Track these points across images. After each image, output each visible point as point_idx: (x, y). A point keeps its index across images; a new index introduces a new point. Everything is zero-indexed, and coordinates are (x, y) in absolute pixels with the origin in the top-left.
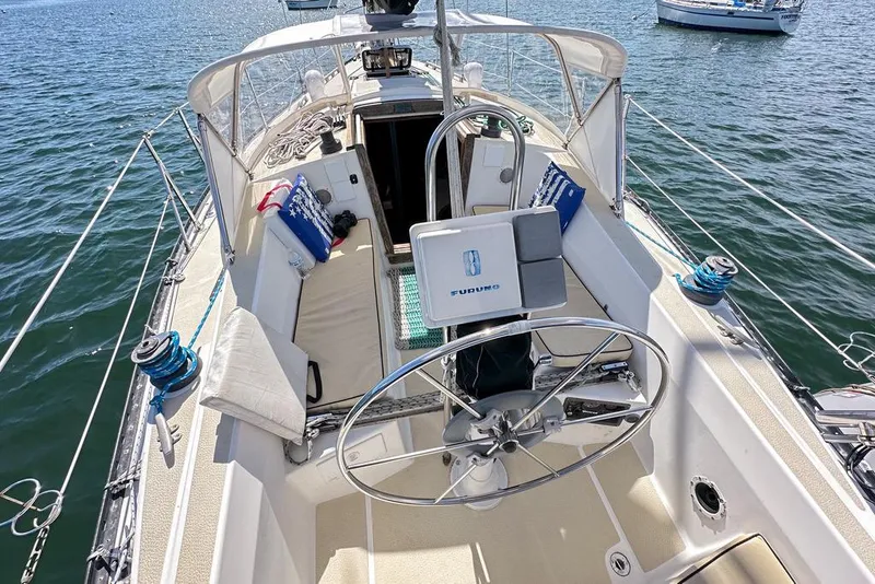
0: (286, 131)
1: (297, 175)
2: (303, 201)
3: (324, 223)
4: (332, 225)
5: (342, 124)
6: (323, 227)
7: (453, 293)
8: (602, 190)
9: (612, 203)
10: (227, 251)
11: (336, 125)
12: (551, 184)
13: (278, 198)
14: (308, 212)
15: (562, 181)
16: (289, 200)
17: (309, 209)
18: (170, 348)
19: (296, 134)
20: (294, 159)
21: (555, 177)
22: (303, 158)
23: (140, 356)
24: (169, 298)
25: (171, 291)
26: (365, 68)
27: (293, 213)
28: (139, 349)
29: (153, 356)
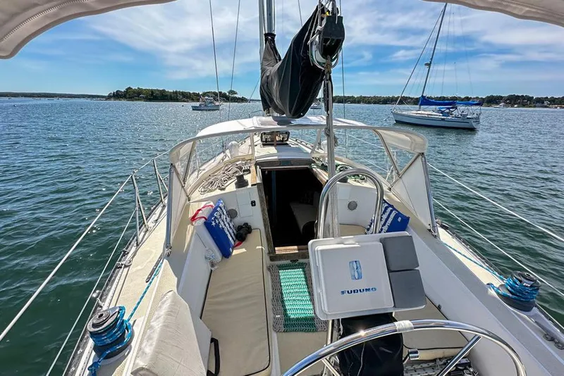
0: (214, 173)
1: (218, 199)
2: (220, 215)
3: (231, 231)
4: (235, 232)
5: (248, 171)
6: (230, 233)
7: (343, 292)
8: (419, 218)
9: (429, 227)
10: (167, 247)
11: (244, 171)
12: (384, 213)
13: (205, 213)
14: (222, 223)
15: (391, 211)
16: (212, 215)
17: (223, 221)
18: (117, 320)
19: (220, 175)
20: (218, 190)
21: (386, 208)
22: (224, 189)
23: (94, 326)
24: (118, 278)
25: (120, 273)
26: (262, 141)
27: (214, 224)
28: (95, 320)
29: (103, 327)
